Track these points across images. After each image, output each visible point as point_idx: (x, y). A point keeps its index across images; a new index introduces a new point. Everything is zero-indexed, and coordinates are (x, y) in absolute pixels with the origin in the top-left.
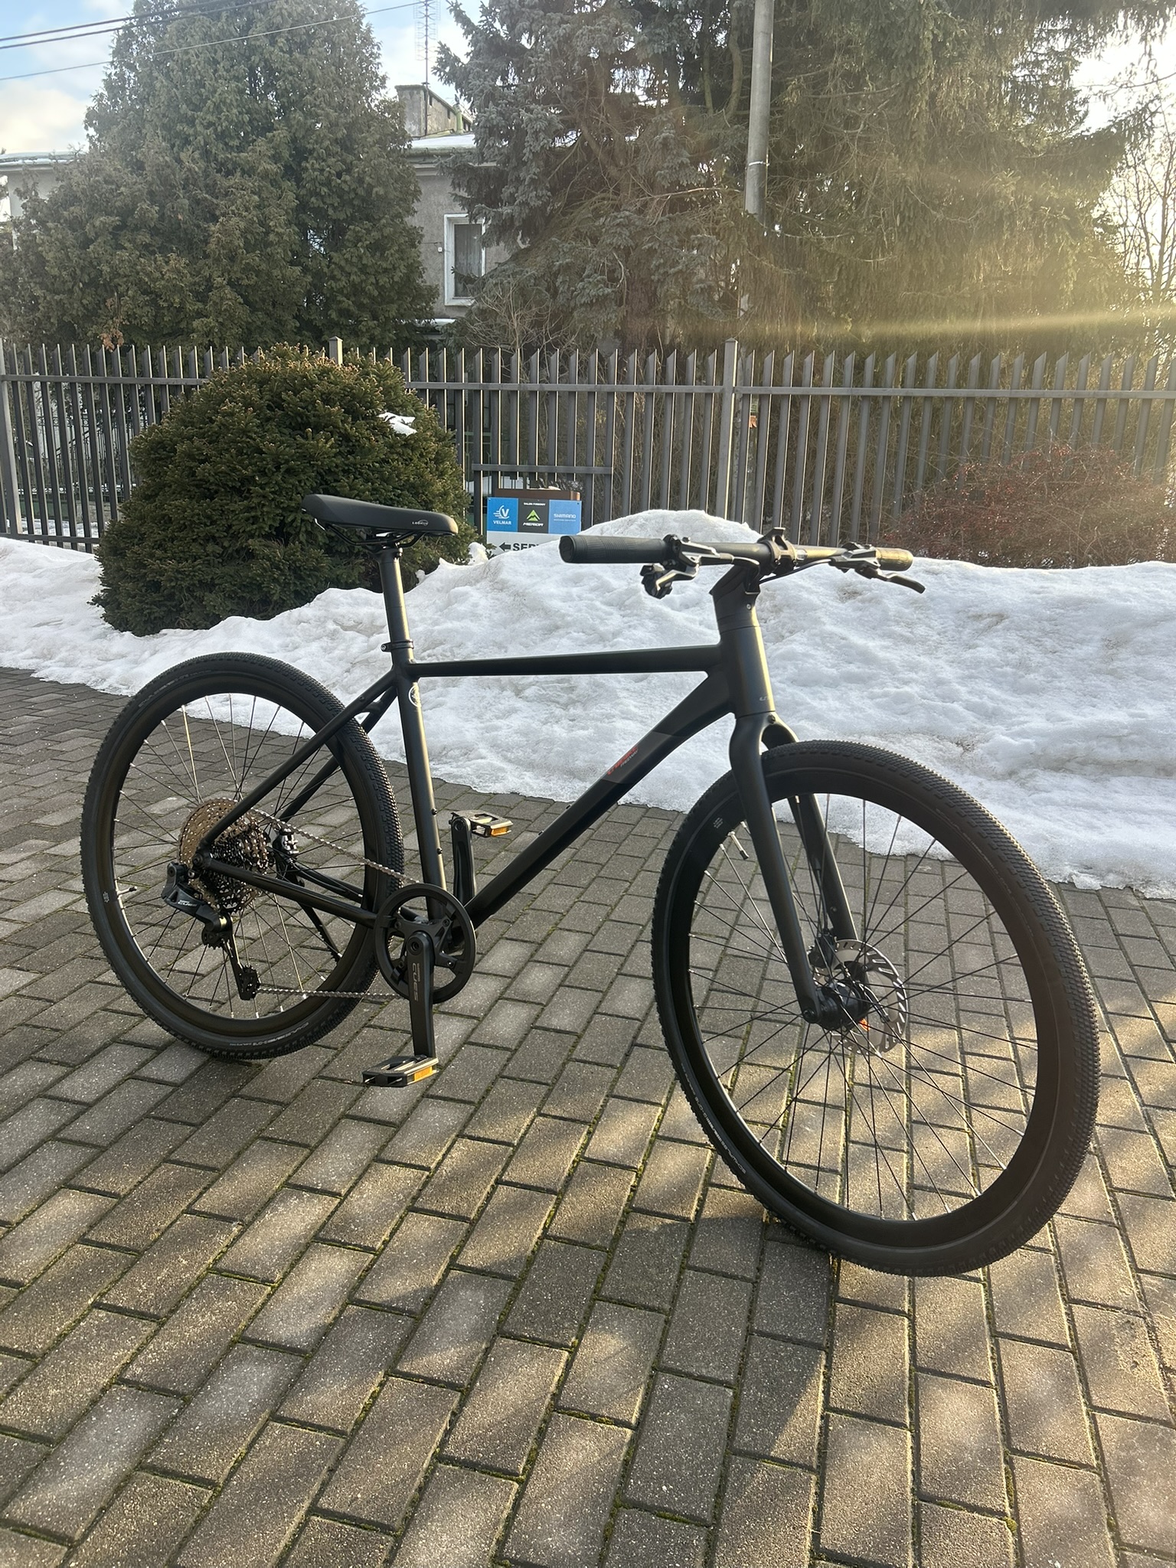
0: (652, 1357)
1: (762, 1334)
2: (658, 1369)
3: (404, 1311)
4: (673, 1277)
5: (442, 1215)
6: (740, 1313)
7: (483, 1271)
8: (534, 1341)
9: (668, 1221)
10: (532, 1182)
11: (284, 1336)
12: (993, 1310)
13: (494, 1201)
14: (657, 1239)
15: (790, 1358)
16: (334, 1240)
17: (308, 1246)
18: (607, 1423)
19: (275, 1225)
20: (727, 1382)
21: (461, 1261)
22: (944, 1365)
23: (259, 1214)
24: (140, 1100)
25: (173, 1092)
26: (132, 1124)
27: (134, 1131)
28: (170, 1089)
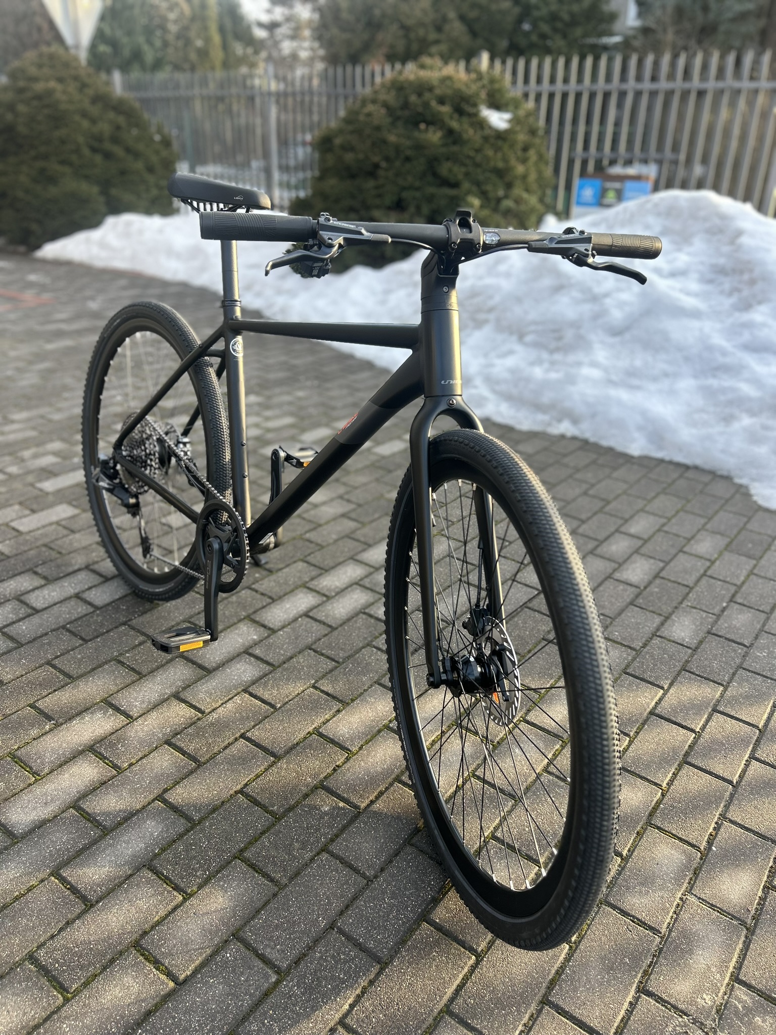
0: (238, 924)
1: (341, 932)
2: (237, 936)
3: (101, 825)
4: (308, 856)
5: (184, 753)
6: (337, 905)
7: (177, 808)
8: (167, 880)
9: (341, 804)
10: (265, 743)
11: (13, 820)
12: (560, 975)
13: (227, 751)
14: (322, 817)
15: (345, 962)
16: (100, 753)
17: (81, 752)
18: (162, 972)
19: (75, 730)
20: (279, 968)
21: (166, 796)
22: (474, 1016)
23: (71, 719)
24: (68, 614)
25: (91, 613)
26: (51, 631)
27: (48, 636)
28: (92, 610)
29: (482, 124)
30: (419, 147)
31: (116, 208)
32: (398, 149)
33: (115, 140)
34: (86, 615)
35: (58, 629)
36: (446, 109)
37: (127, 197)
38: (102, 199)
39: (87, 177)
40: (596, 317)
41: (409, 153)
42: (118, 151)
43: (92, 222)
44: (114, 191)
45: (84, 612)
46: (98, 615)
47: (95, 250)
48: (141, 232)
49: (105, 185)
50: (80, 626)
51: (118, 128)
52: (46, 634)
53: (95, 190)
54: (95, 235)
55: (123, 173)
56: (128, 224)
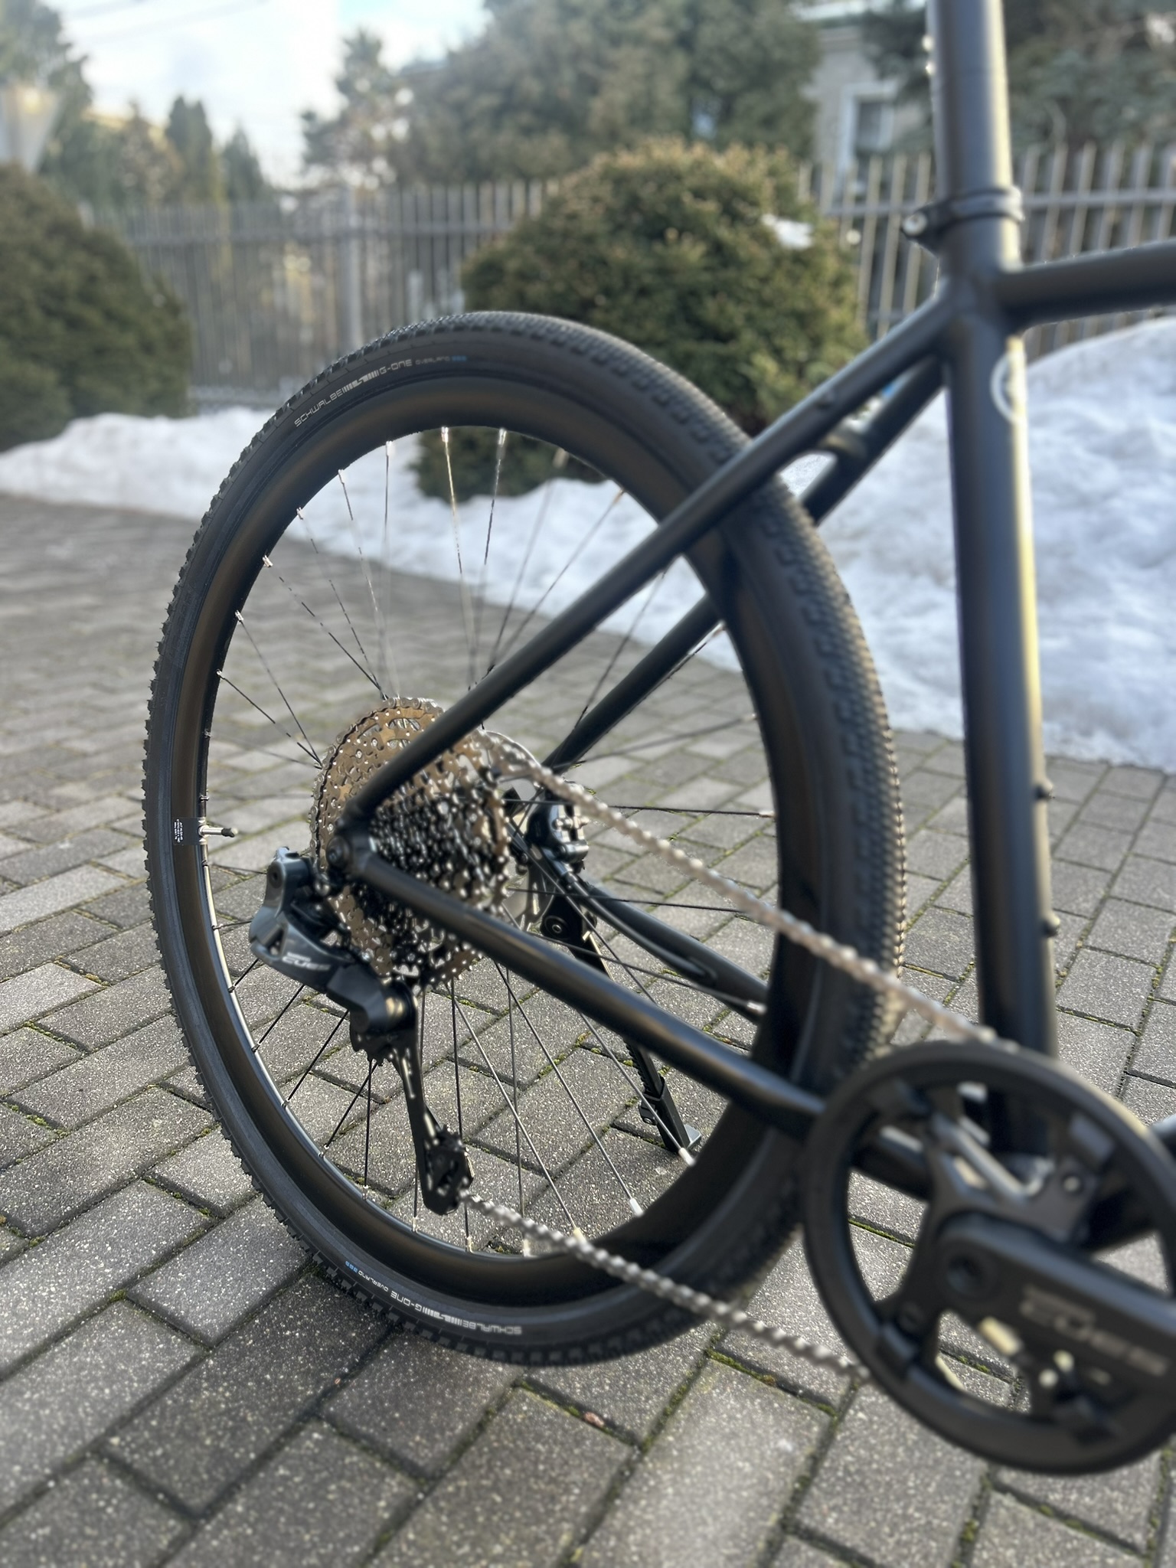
24: (109, 1381)
25: (188, 1368)
26: (54, 1477)
27: (46, 1504)
28: (187, 1354)
29: (766, 239)
30: (664, 271)
31: (86, 408)
32: (627, 274)
33: (87, 297)
34: (173, 1380)
35: (80, 1461)
36: (710, 207)
37: (108, 391)
38: (63, 394)
39: (36, 357)
40: (1099, 535)
41: (648, 280)
42: (93, 316)
43: (45, 429)
44: (84, 381)
45: (165, 1367)
46: (214, 1380)
47: (51, 476)
48: (135, 444)
49: (69, 372)
50: (160, 1437)
51: (92, 279)
52: (39, 1492)
53: (50, 377)
54: (52, 450)
55: (100, 351)
56: (111, 432)
